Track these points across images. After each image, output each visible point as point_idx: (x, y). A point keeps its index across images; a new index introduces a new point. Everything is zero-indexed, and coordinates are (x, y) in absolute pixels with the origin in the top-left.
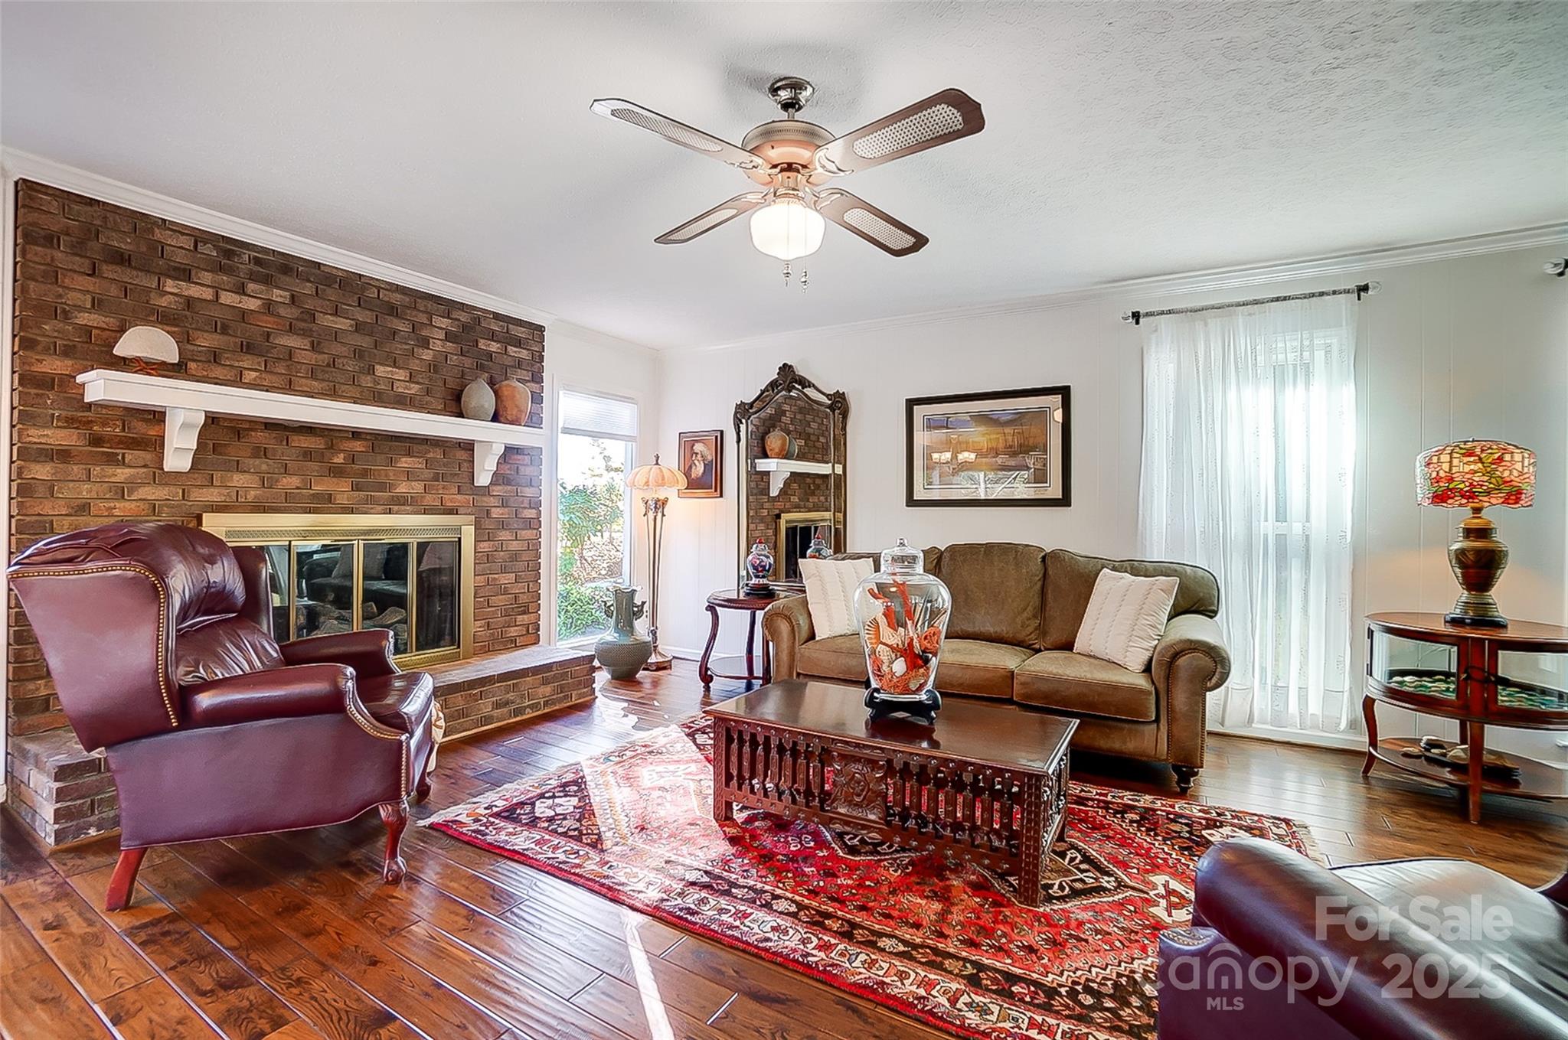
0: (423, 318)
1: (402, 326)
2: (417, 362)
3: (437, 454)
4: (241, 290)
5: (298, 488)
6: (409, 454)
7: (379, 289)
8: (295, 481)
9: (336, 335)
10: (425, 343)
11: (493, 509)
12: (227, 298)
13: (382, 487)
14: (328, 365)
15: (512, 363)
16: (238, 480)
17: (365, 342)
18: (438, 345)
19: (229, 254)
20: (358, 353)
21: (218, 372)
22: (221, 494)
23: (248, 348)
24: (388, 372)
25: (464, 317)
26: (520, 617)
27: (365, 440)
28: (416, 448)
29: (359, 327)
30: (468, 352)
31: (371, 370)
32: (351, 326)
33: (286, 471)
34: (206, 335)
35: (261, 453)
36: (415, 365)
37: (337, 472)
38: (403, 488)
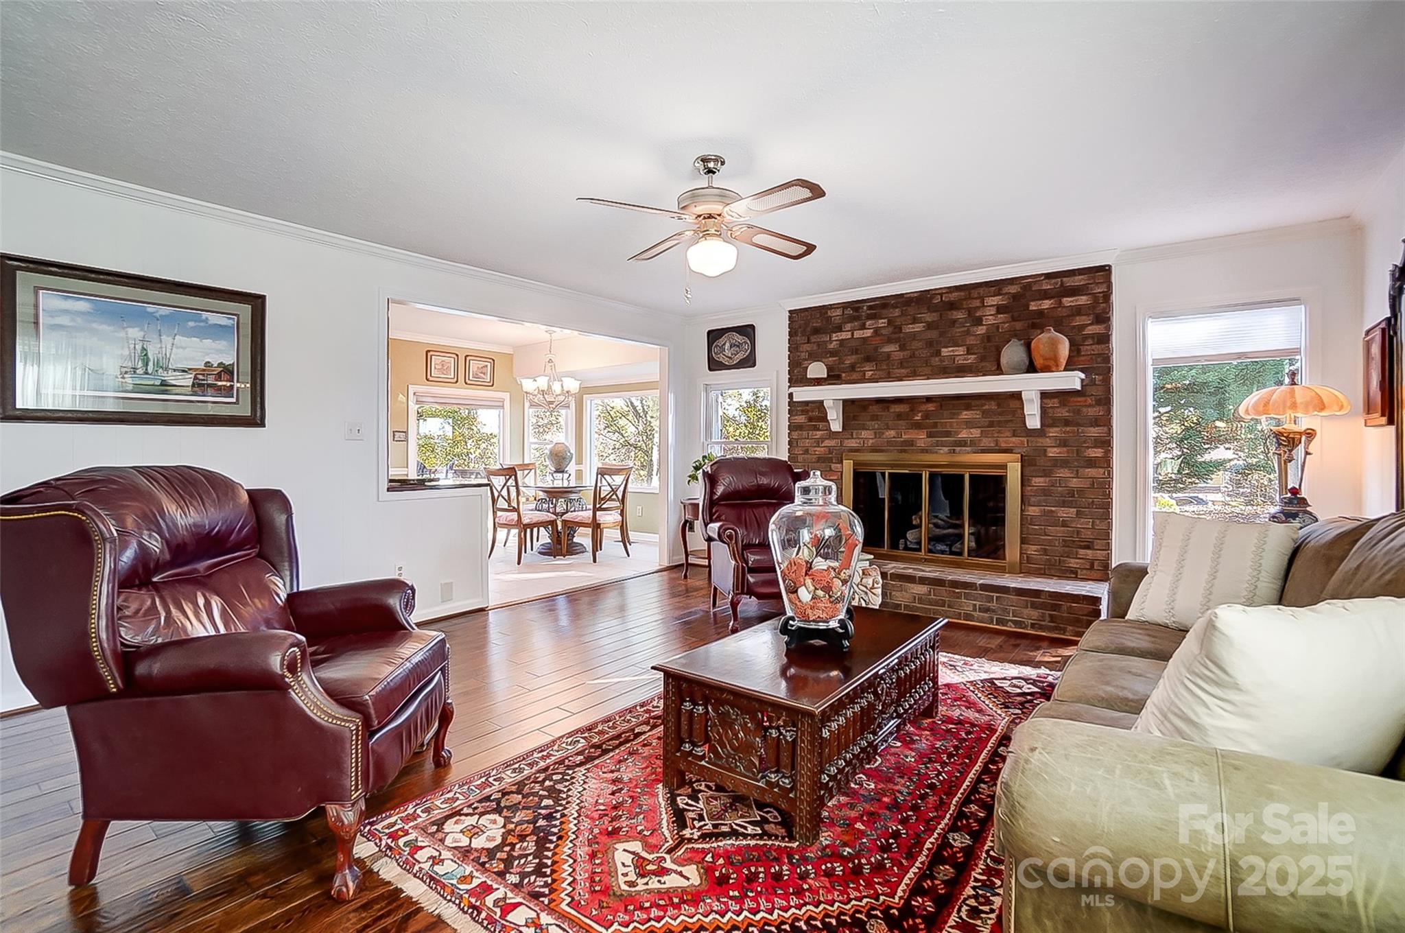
0: (977, 303)
1: (959, 315)
2: (973, 338)
3: (992, 406)
4: (863, 327)
5: (894, 437)
6: (968, 408)
7: (941, 295)
8: (892, 433)
9: (914, 336)
10: (978, 321)
11: (1049, 449)
12: (858, 334)
13: (948, 434)
14: (911, 357)
15: (1069, 313)
16: (864, 434)
17: (933, 334)
18: (990, 320)
19: (856, 309)
20: (930, 344)
21: (855, 376)
22: (856, 443)
23: (868, 359)
24: (951, 351)
25: (1013, 289)
26: (1082, 552)
27: (935, 402)
28: (974, 403)
29: (930, 326)
30: (1019, 316)
31: (938, 353)
32: (924, 327)
33: (888, 428)
34: (849, 357)
35: (875, 418)
36: (971, 341)
37: (918, 426)
38: (964, 434)
